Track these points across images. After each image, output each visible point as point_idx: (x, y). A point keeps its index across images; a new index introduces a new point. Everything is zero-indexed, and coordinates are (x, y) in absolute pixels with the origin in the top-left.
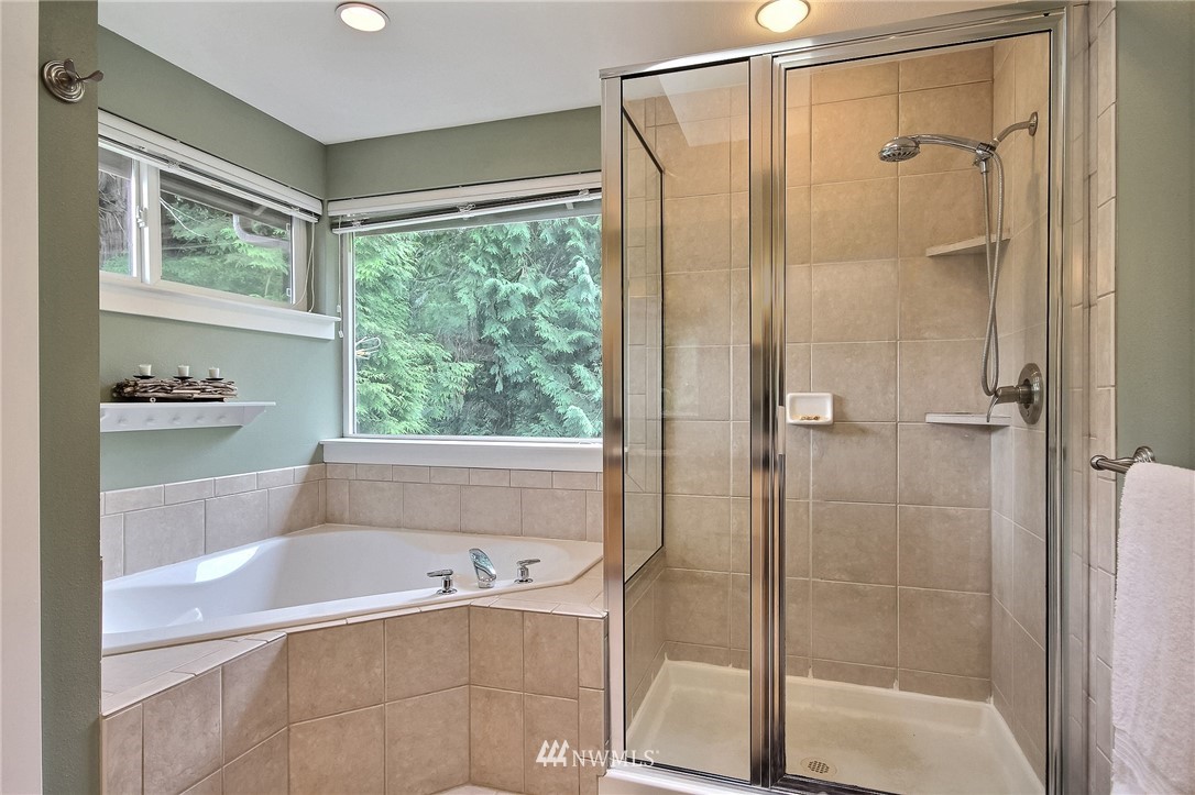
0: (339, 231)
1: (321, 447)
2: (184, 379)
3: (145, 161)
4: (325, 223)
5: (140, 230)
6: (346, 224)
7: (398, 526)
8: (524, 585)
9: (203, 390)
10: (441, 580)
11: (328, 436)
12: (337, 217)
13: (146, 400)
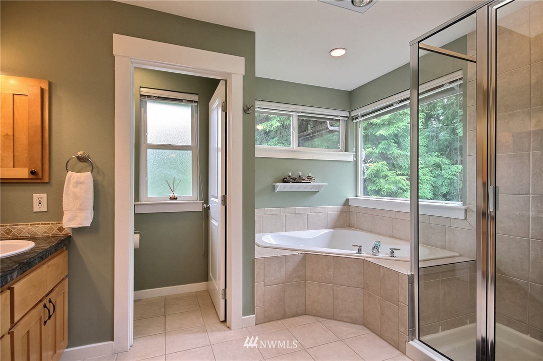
0: (355, 121)
1: (348, 200)
2: (300, 176)
3: (294, 114)
4: (350, 119)
5: (293, 133)
6: (357, 118)
7: (371, 232)
8: (392, 258)
9: (304, 180)
10: (357, 248)
11: (351, 196)
12: (354, 116)
13: (289, 182)
